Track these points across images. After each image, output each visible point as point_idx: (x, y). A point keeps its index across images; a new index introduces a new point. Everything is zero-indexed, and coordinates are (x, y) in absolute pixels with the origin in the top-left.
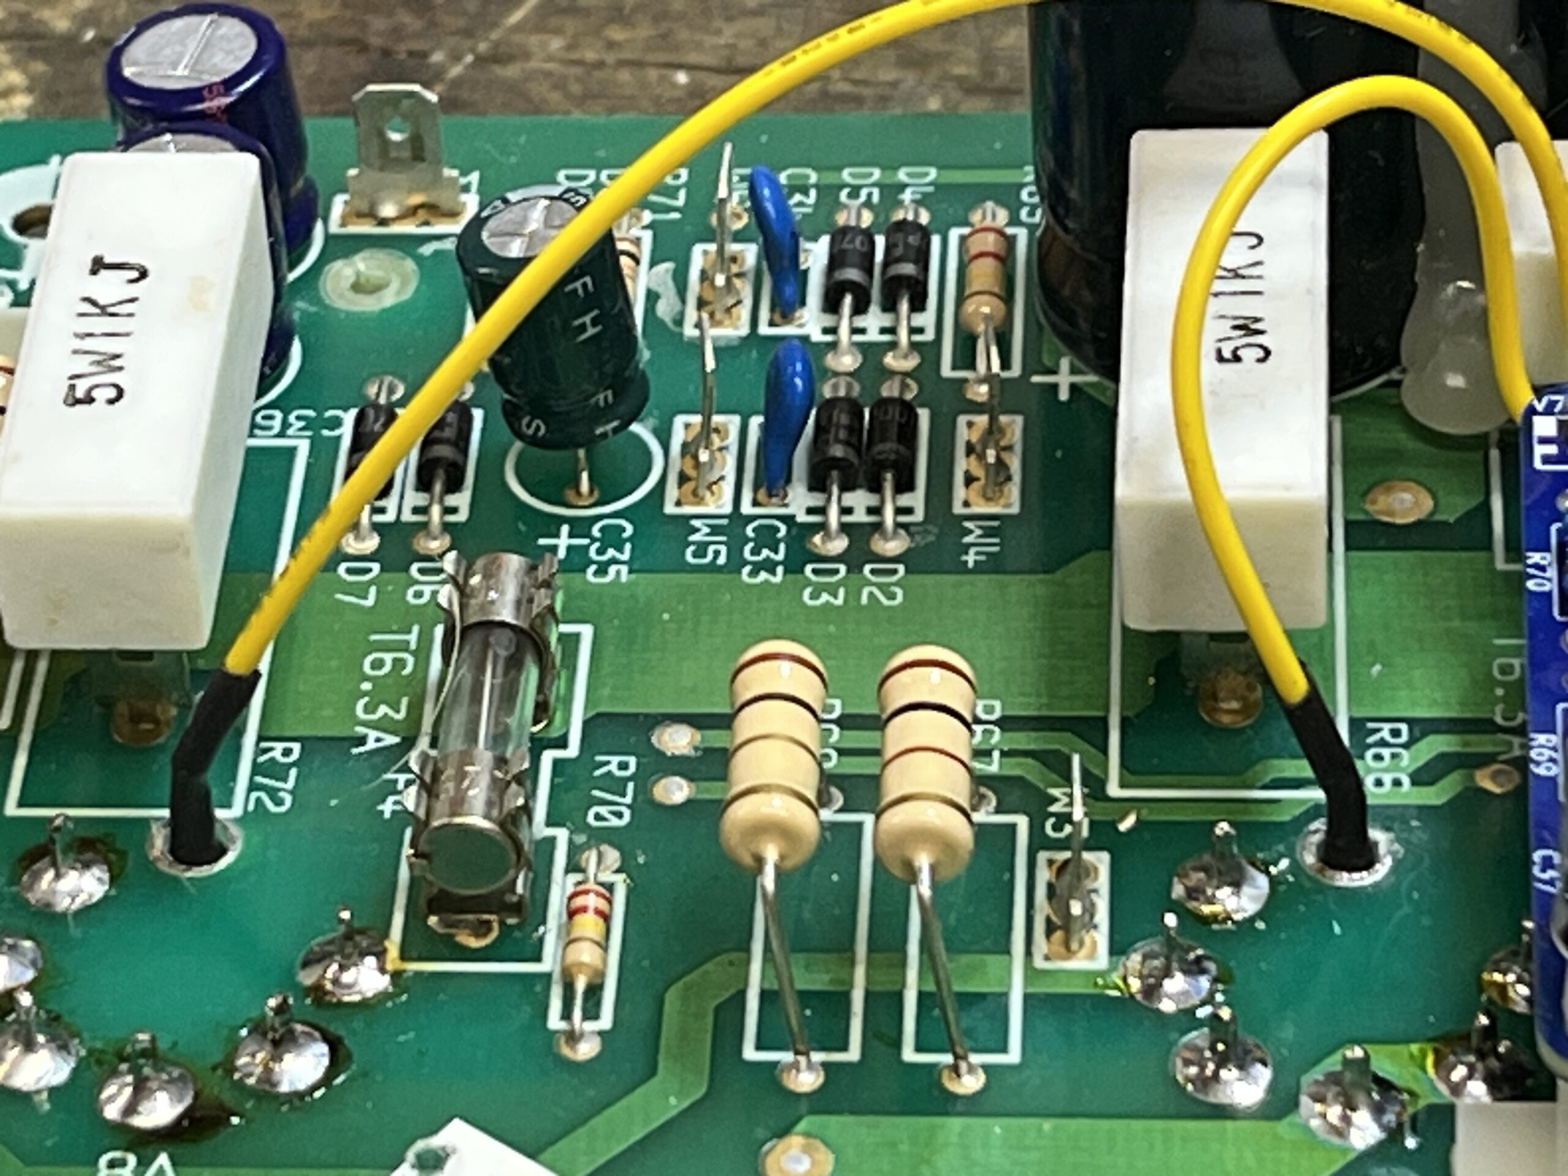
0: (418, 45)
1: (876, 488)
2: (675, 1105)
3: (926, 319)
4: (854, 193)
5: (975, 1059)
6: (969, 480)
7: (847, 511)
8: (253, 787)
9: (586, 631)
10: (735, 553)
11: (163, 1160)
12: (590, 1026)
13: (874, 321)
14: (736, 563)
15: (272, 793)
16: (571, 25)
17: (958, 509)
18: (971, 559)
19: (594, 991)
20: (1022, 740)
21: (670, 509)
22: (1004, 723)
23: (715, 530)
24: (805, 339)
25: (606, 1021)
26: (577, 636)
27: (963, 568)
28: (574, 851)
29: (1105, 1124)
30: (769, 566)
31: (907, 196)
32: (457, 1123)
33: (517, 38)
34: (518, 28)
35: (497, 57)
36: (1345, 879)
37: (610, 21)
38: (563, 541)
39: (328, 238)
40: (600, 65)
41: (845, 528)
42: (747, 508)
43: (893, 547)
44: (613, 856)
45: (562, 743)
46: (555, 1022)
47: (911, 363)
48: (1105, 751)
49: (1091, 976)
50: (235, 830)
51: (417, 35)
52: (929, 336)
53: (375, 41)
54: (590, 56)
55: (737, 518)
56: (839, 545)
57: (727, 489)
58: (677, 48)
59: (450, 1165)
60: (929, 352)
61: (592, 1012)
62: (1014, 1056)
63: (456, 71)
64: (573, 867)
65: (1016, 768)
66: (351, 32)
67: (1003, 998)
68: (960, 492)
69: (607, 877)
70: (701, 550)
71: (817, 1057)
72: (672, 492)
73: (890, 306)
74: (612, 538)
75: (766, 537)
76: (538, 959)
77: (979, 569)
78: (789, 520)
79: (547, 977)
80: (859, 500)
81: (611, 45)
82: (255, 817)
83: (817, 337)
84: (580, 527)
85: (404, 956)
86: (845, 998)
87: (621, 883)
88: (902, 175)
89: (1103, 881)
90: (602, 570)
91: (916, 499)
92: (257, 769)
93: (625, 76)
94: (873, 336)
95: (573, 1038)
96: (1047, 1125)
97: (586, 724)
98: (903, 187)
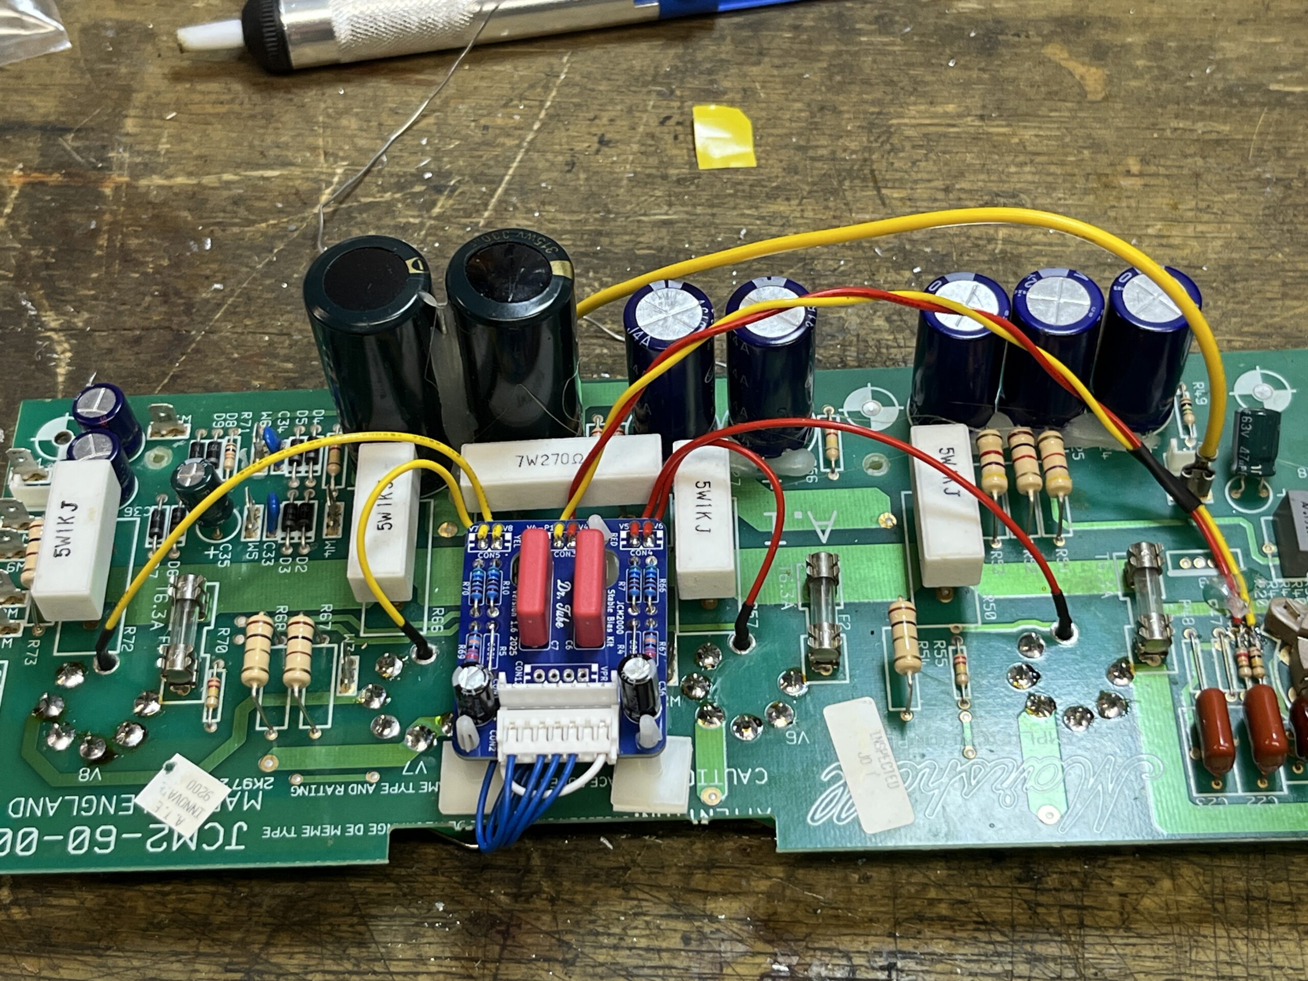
0: (188, 328)
1: (300, 530)
2: (237, 746)
3: (318, 467)
4: (300, 419)
5: (318, 727)
6: (328, 526)
7: (292, 538)
8: (123, 643)
9: (217, 584)
10: (260, 555)
11: (97, 770)
12: (214, 721)
13: (303, 468)
14: (261, 558)
15: (128, 644)
16: (234, 319)
17: (324, 537)
18: (327, 554)
19: (215, 710)
20: (339, 618)
21: (243, 540)
22: (334, 612)
23: (255, 547)
24: (283, 476)
25: (218, 719)
26: (214, 587)
27: (324, 558)
28: (212, 662)
29: (352, 747)
30: (269, 559)
31: (315, 421)
32: (177, 755)
33: (218, 324)
34: (217, 321)
35: (212, 332)
36: (424, 662)
37: (246, 317)
38: (212, 552)
39: (147, 442)
40: (242, 333)
41: (291, 544)
42: (264, 539)
43: (305, 551)
44: (222, 663)
45: (209, 624)
46: (204, 720)
47: (313, 484)
48: (360, 620)
49: (350, 698)
50: (117, 658)
51: (188, 325)
52: (319, 474)
53: (175, 327)
54: (240, 330)
55: (262, 542)
56: (290, 551)
57: (259, 532)
58: (265, 327)
59: (175, 769)
60: (318, 479)
61: (214, 717)
62: (329, 726)
63: (199, 338)
64: (211, 667)
65: (337, 628)
66: (167, 324)
67: (327, 706)
68: (325, 531)
69: (220, 670)
70: (251, 553)
71: (275, 728)
72: (243, 533)
73: (308, 464)
74: (225, 551)
75: (269, 549)
76: (200, 699)
77: (329, 558)
78: (276, 542)
79: (202, 705)
80: (295, 534)
81: (246, 326)
82: (123, 653)
83: (287, 475)
84: (217, 547)
85: (164, 700)
86: (284, 708)
87: (224, 671)
88: (314, 413)
89: (357, 666)
90: (223, 561)
91: (312, 534)
92: (124, 637)
93: (249, 338)
94: (303, 474)
95: (209, 726)
96: (337, 748)
97: (217, 617)
98: (314, 417)
